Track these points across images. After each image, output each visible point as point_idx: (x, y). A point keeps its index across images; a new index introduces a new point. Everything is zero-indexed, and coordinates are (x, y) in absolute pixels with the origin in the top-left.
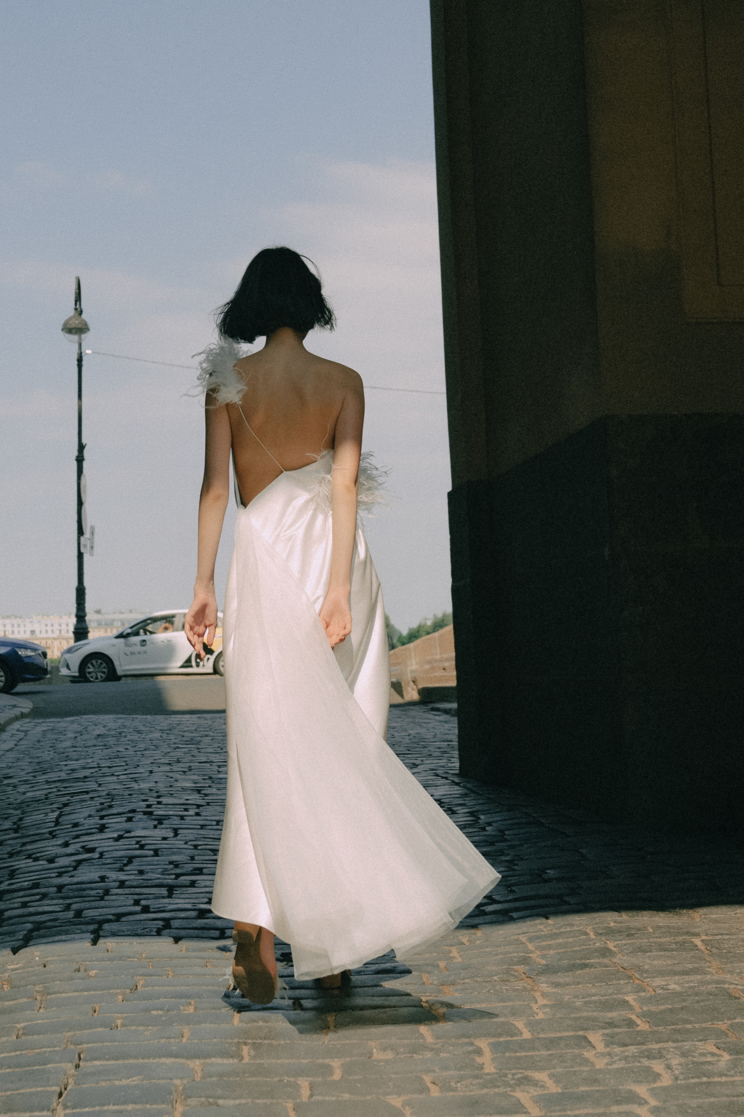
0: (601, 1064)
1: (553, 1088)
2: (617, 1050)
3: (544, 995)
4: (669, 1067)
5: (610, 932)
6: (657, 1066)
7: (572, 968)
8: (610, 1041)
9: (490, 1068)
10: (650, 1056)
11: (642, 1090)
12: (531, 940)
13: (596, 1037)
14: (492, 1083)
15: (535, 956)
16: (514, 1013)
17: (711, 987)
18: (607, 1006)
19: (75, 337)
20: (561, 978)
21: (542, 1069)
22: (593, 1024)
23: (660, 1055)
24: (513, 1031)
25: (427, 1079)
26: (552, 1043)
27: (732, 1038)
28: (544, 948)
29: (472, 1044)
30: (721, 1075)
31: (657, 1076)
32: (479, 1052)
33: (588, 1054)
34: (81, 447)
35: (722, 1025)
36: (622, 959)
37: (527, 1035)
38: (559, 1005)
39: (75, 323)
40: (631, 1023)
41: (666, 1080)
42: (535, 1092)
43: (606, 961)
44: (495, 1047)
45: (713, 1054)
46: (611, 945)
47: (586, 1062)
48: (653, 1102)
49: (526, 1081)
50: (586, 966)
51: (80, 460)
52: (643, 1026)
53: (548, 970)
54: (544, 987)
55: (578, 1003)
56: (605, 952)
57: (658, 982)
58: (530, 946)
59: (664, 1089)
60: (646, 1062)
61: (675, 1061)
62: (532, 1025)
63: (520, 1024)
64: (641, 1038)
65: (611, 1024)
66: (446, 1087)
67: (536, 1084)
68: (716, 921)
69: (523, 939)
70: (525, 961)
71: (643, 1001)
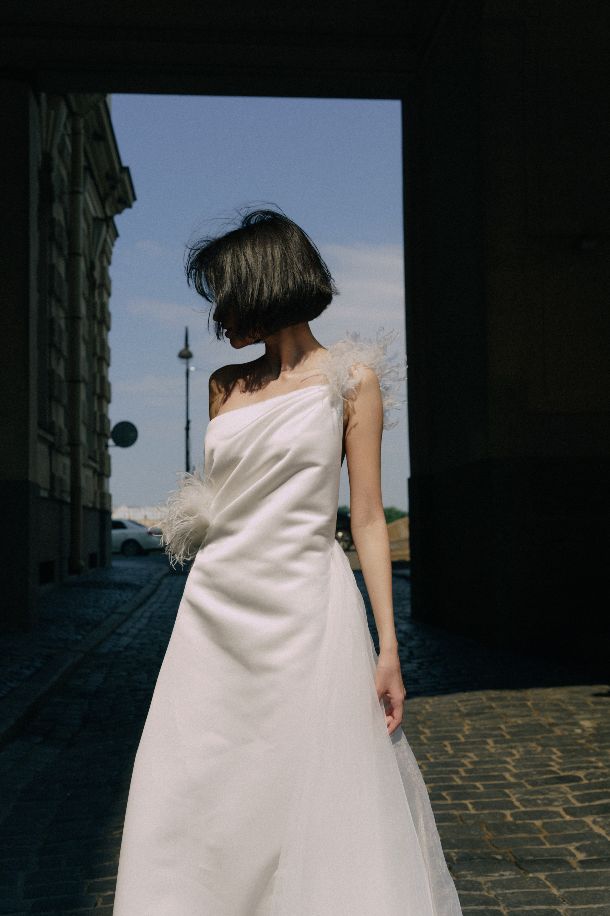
0: (493, 750)
1: (476, 759)
2: (499, 745)
3: (468, 725)
4: (518, 752)
5: (492, 699)
6: (514, 751)
7: (477, 714)
8: (496, 742)
9: (451, 752)
10: (511, 748)
11: (509, 759)
12: (460, 701)
13: (490, 741)
14: (453, 757)
15: (462, 709)
16: (457, 731)
17: (535, 722)
18: (493, 729)
19: (184, 361)
20: (475, 718)
21: (470, 752)
22: (489, 736)
23: (515, 747)
24: (457, 738)
25: (428, 755)
26: (473, 743)
27: (542, 741)
28: (466, 705)
29: (441, 743)
30: (538, 754)
31: (514, 755)
32: (445, 746)
33: (488, 747)
34: (188, 422)
35: (539, 737)
36: (499, 711)
37: (463, 740)
38: (474, 728)
39: (185, 353)
40: (503, 736)
41: (517, 756)
42: (469, 760)
43: (492, 711)
44: (451, 744)
45: (535, 747)
46: (493, 705)
47: (487, 750)
48: (513, 764)
49: (465, 756)
50: (483, 713)
51: (187, 429)
52: (508, 737)
53: (468, 715)
54: (468, 721)
55: (482, 728)
56: (491, 708)
57: (513, 720)
58: (459, 704)
59: (516, 759)
60: (510, 750)
61: (521, 750)
62: (465, 736)
63: (459, 736)
64: (506, 741)
65: (496, 736)
66: (435, 758)
67: (469, 757)
68: (536, 694)
69: (456, 701)
70: (458, 711)
71: (507, 727)
